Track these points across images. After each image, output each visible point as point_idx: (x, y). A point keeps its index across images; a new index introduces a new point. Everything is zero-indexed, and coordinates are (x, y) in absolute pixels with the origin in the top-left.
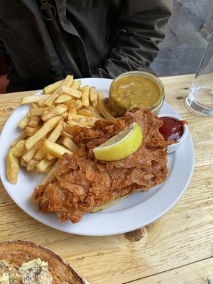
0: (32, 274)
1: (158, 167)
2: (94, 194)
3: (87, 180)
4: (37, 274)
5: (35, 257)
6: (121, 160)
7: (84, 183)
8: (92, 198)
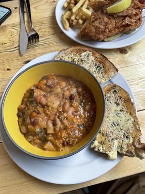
0: (86, 57)
1: (138, 17)
2: (108, 29)
3: (105, 22)
4: (88, 56)
5: (86, 51)
6: (121, 12)
7: (103, 24)
8: (108, 30)
